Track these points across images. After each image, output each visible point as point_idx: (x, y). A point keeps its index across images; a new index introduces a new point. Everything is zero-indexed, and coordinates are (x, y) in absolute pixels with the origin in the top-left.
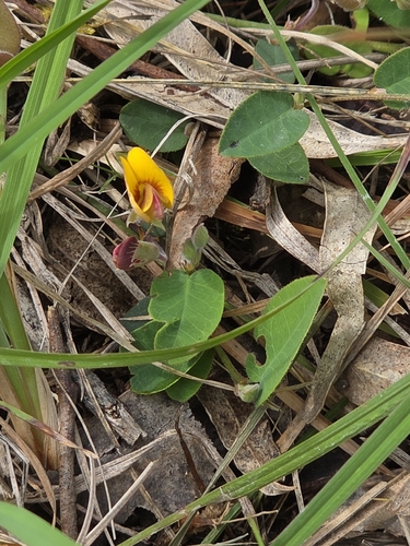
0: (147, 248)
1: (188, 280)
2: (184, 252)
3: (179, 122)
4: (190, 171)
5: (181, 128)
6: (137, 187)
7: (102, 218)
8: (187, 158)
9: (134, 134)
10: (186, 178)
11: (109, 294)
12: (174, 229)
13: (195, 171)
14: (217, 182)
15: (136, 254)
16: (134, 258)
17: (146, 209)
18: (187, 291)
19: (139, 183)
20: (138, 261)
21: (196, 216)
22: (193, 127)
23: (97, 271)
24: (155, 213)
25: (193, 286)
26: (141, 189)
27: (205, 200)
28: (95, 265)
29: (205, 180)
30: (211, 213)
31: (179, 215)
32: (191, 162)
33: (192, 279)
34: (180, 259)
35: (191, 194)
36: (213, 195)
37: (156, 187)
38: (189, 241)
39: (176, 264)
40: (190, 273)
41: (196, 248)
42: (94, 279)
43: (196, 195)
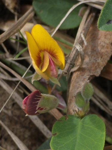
0: (48, 99)
1: (79, 123)
2: (76, 102)
3: (74, 7)
4: (82, 43)
5: (76, 11)
6: (39, 54)
7: (19, 78)
8: (80, 34)
9: (43, 16)
10: (78, 47)
11: (27, 134)
12: (71, 85)
13: (85, 43)
14: (103, 51)
15: (40, 103)
16: (38, 106)
17: (44, 70)
18: (79, 130)
19: (41, 51)
20: (42, 109)
21: (87, 76)
22: (85, 10)
23: (18, 117)
24: (51, 73)
25: (83, 127)
26: (41, 55)
27: (94, 64)
28: (17, 112)
29: (94, 50)
30: (98, 73)
31: (75, 75)
32: (82, 36)
33: (83, 122)
34: (75, 107)
35: (83, 59)
36: (99, 60)
37: (53, 54)
38: (79, 94)
39: (71, 111)
40: (82, 117)
41: (85, 99)
42: (16, 123)
43: (87, 60)
